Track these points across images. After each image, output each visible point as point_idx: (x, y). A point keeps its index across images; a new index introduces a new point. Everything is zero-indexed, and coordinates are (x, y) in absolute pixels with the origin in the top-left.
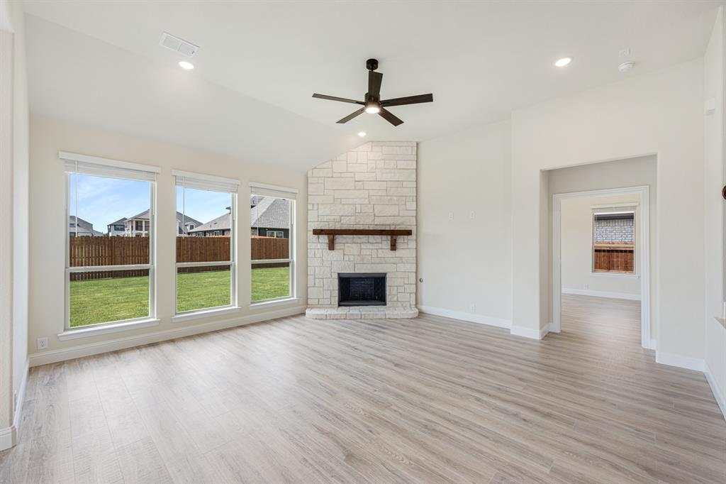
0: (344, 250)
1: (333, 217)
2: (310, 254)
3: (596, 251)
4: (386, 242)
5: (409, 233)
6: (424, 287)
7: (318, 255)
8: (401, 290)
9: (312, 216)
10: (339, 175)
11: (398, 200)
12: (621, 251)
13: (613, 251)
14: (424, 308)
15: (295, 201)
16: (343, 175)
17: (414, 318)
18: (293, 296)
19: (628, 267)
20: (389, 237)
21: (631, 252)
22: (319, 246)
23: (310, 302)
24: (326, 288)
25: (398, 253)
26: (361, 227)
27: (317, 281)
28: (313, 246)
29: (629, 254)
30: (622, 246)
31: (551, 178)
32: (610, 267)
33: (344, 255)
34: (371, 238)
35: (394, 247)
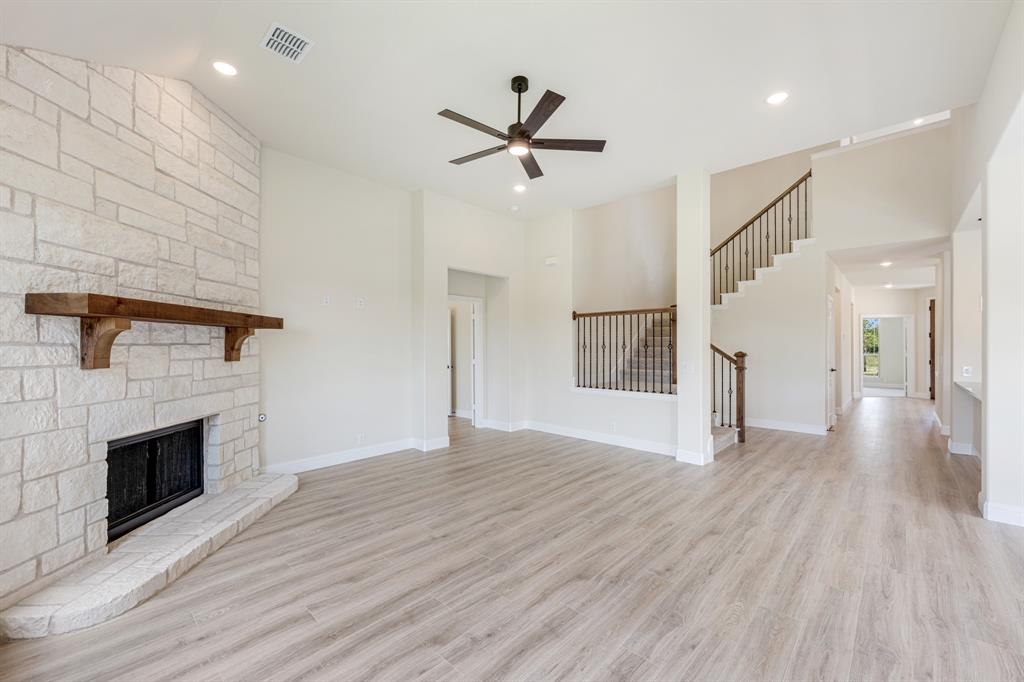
0: (126, 365)
1: (93, 258)
7: (35, 393)
22: (43, 355)
33: (129, 380)
35: (232, 353)
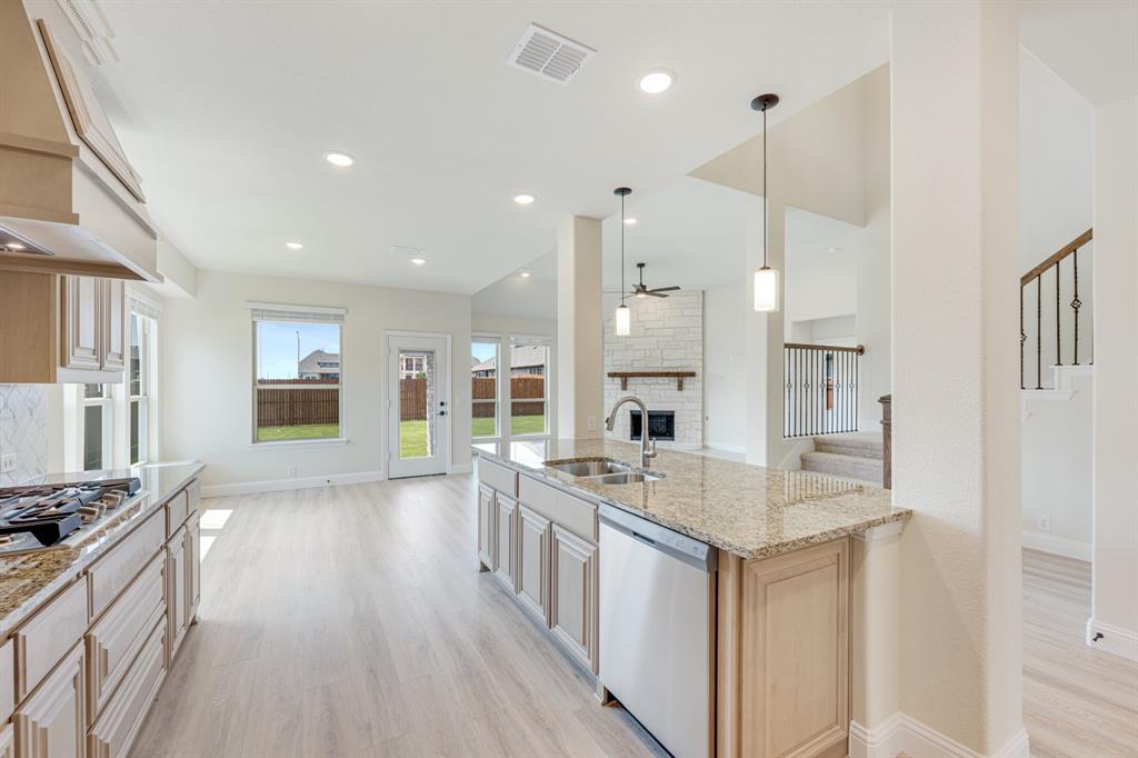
0: (635, 389)
1: (626, 362)
4: (674, 382)
5: (694, 375)
6: (710, 424)
7: (613, 394)
8: (688, 426)
9: (607, 361)
11: (685, 345)
14: (709, 442)
20: (676, 378)
22: (614, 386)
24: (620, 423)
25: (684, 393)
26: (651, 370)
28: (609, 387)
34: (660, 380)
35: (680, 387)
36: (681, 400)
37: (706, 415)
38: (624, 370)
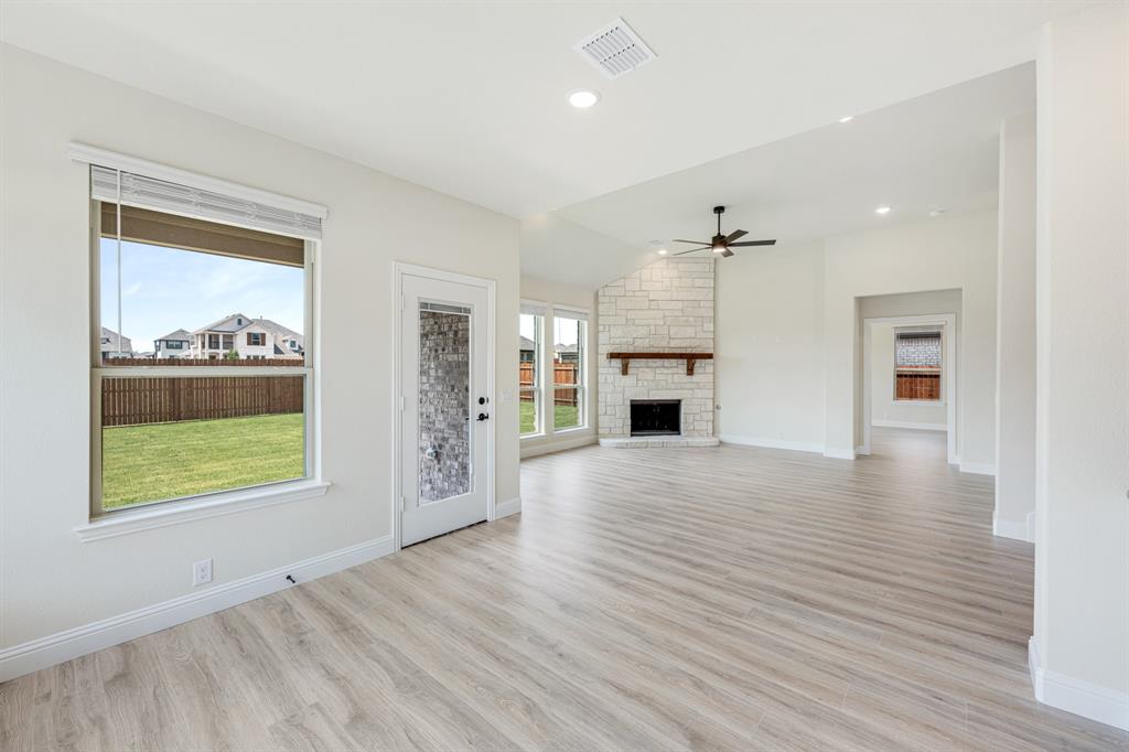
0: (637, 375)
1: (626, 339)
2: (601, 379)
3: (899, 376)
4: (682, 365)
5: (710, 356)
6: (723, 414)
7: (609, 381)
8: (698, 417)
9: (603, 338)
10: (631, 294)
11: (695, 321)
12: (926, 376)
13: (916, 376)
14: (724, 437)
15: (586, 322)
16: (636, 294)
17: (715, 446)
18: (584, 423)
19: (933, 394)
20: (685, 360)
21: (937, 376)
22: (611, 370)
23: (600, 431)
24: (617, 416)
25: (695, 378)
26: (656, 351)
27: (609, 408)
28: (605, 371)
29: (934, 379)
30: (926, 370)
31: (862, 303)
32: (913, 395)
33: (637, 380)
34: (667, 362)
35: (690, 371)
36: (690, 386)
37: (717, 403)
38: (624, 350)
